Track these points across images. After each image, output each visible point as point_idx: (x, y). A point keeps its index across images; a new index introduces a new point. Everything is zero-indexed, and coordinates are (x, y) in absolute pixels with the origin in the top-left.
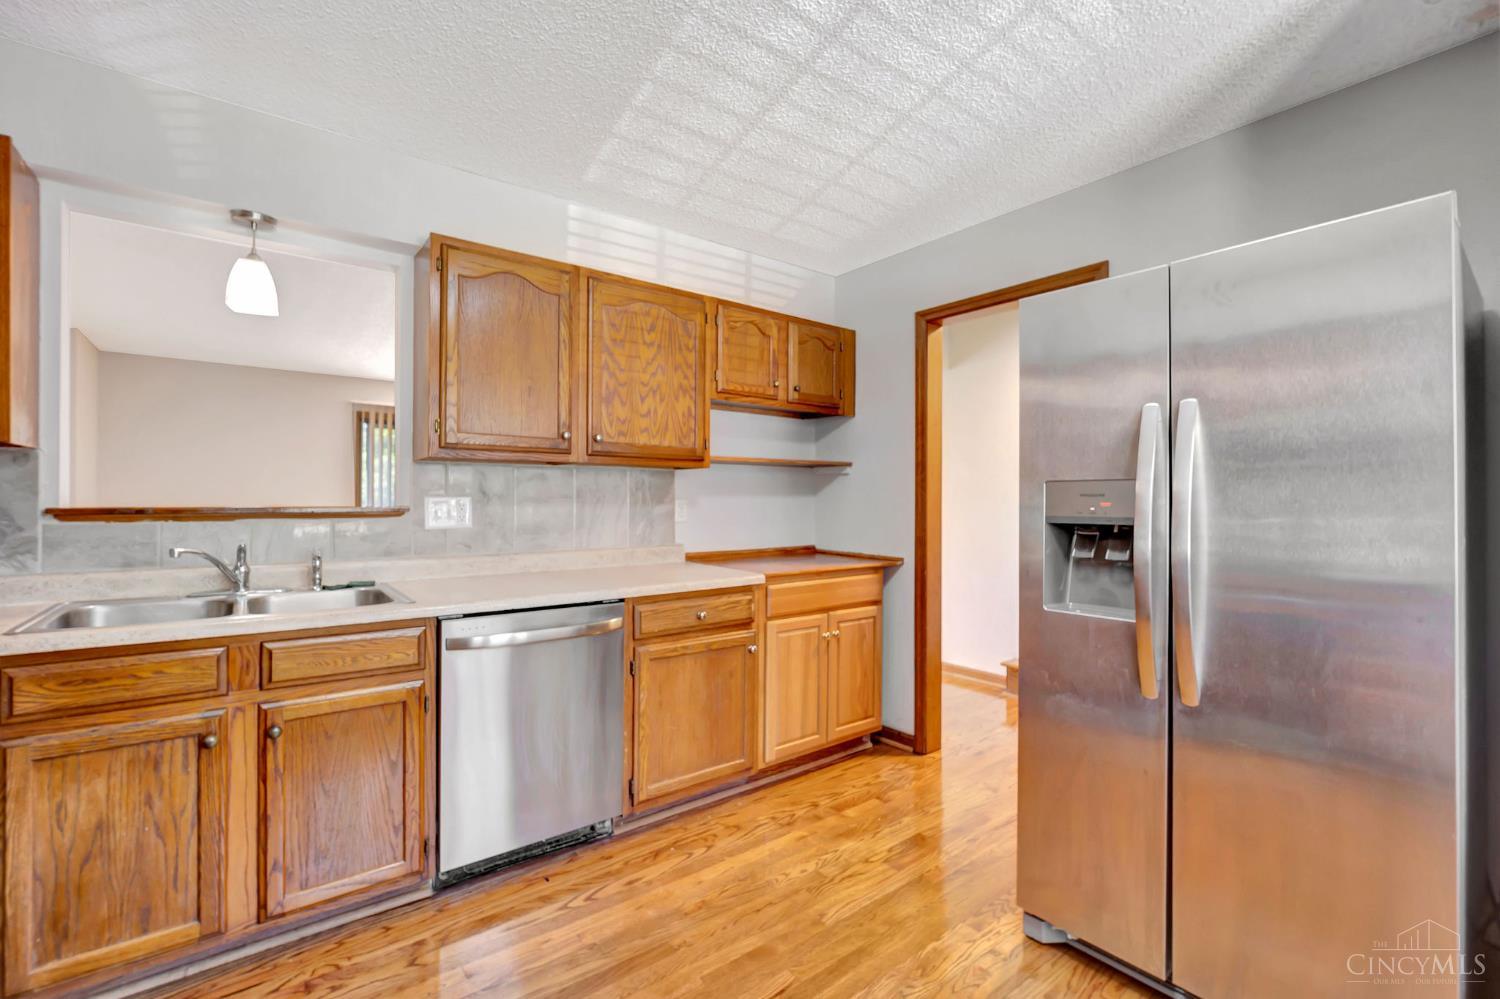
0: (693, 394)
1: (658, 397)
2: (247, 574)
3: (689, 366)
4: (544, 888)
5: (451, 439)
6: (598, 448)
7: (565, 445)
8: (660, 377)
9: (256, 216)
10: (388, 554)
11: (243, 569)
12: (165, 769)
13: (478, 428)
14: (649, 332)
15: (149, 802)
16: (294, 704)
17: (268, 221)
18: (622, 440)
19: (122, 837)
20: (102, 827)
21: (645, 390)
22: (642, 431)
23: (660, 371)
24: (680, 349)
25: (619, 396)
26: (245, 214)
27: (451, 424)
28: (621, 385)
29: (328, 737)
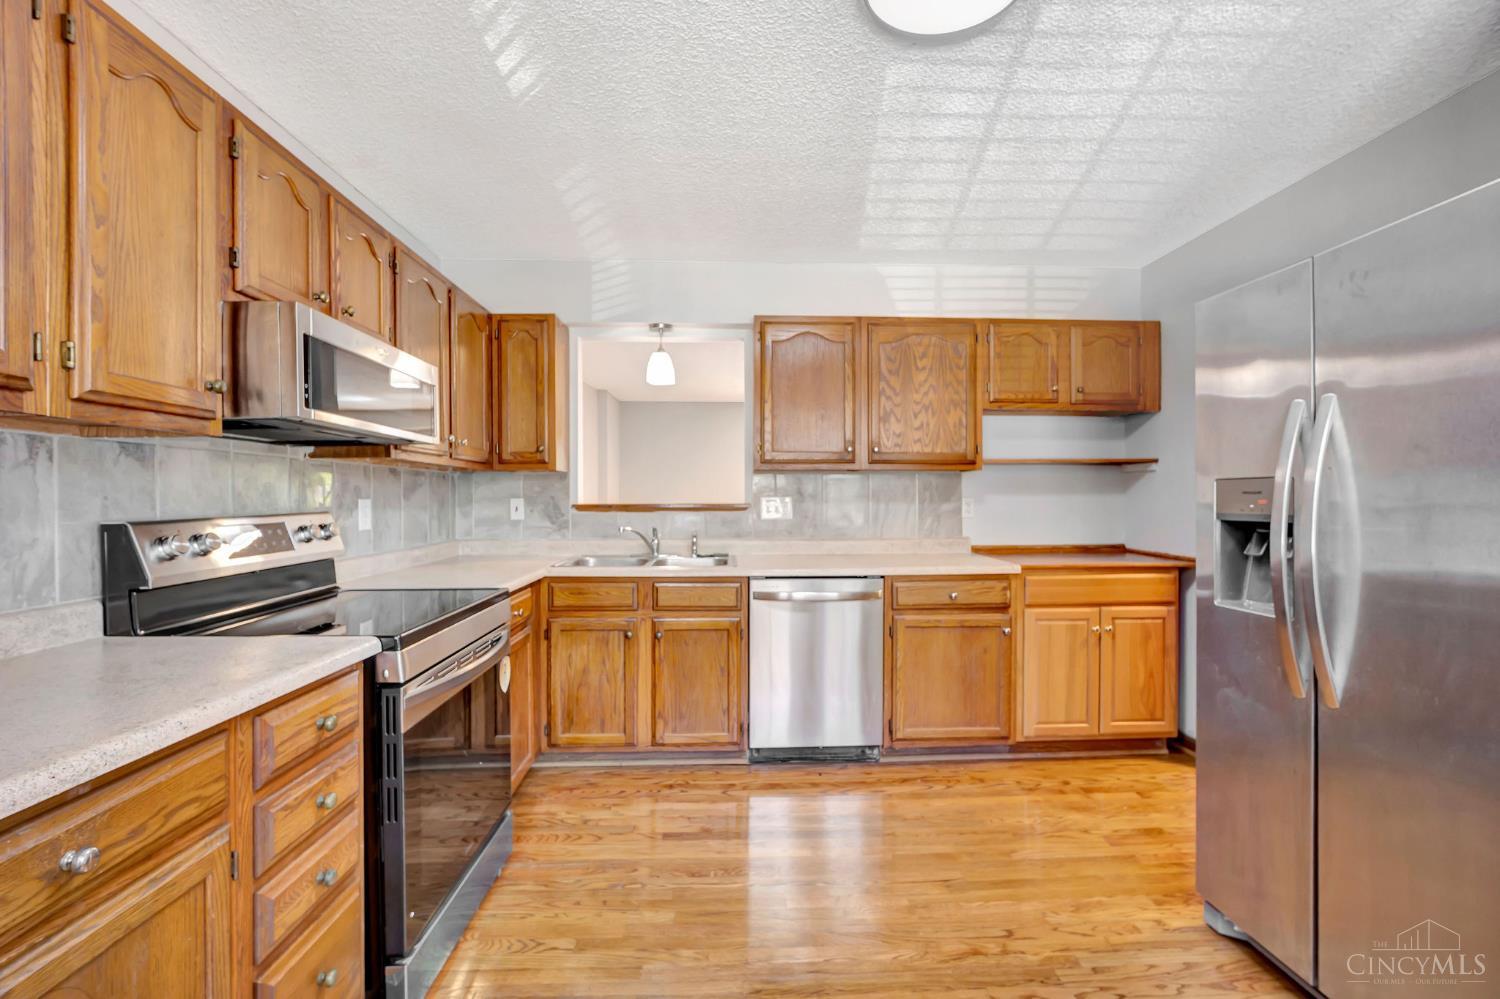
0: (964, 406)
1: (930, 411)
2: (658, 544)
3: (959, 382)
4: (816, 779)
5: (768, 457)
6: (876, 457)
7: (849, 457)
8: (931, 395)
9: (661, 326)
10: (738, 536)
11: (656, 541)
12: (610, 646)
13: (785, 447)
14: (921, 358)
15: (604, 662)
16: (670, 620)
17: (668, 326)
18: (897, 450)
19: (593, 678)
20: (585, 671)
21: (917, 408)
22: (915, 442)
23: (931, 391)
24: (951, 369)
25: (895, 415)
26: (656, 325)
27: (768, 446)
28: (896, 405)
29: (686, 644)
